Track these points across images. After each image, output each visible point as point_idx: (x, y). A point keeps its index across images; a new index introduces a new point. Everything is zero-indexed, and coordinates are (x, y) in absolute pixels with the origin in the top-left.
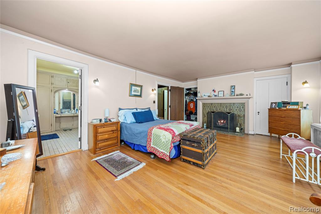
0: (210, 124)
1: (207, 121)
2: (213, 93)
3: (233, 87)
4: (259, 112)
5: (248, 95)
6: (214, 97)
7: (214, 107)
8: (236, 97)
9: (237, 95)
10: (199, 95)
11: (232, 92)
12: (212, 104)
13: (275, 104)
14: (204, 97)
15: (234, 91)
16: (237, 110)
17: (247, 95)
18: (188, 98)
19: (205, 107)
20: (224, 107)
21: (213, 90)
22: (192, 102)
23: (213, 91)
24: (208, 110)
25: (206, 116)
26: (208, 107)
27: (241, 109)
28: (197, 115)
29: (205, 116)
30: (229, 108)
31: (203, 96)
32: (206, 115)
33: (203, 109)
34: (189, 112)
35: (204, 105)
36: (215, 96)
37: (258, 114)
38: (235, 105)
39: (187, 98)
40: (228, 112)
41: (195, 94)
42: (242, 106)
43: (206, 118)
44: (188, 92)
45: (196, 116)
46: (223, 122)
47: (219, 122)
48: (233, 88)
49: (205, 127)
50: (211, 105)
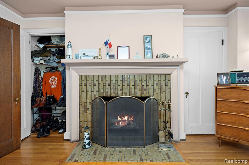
0: (98, 129)
1: (92, 121)
2: (105, 49)
3: (148, 39)
4: (187, 93)
5: (176, 57)
6: (107, 59)
7: (109, 85)
8: (155, 60)
9: (157, 57)
10: (69, 51)
11: (148, 48)
12: (102, 76)
13: (225, 77)
14: (82, 58)
15: (150, 47)
16: (157, 91)
17: (173, 57)
18: (42, 62)
19: (85, 85)
20: (131, 86)
21: (105, 41)
22: (53, 74)
23: (106, 43)
24: (94, 93)
25: (88, 110)
26: (95, 85)
27: (164, 88)
28: (65, 106)
29: (86, 110)
30: (141, 87)
31: (81, 55)
32: (89, 107)
33: (82, 91)
34: (44, 98)
35: (83, 79)
36: (112, 56)
37: (186, 97)
38: (152, 80)
39: (37, 62)
40: (138, 96)
41: (61, 53)
42: (164, 82)
43: (88, 116)
44: (42, 46)
45: (63, 108)
46: (128, 119)
47: (119, 119)
48: (149, 41)
49: (87, 141)
50: (102, 79)
